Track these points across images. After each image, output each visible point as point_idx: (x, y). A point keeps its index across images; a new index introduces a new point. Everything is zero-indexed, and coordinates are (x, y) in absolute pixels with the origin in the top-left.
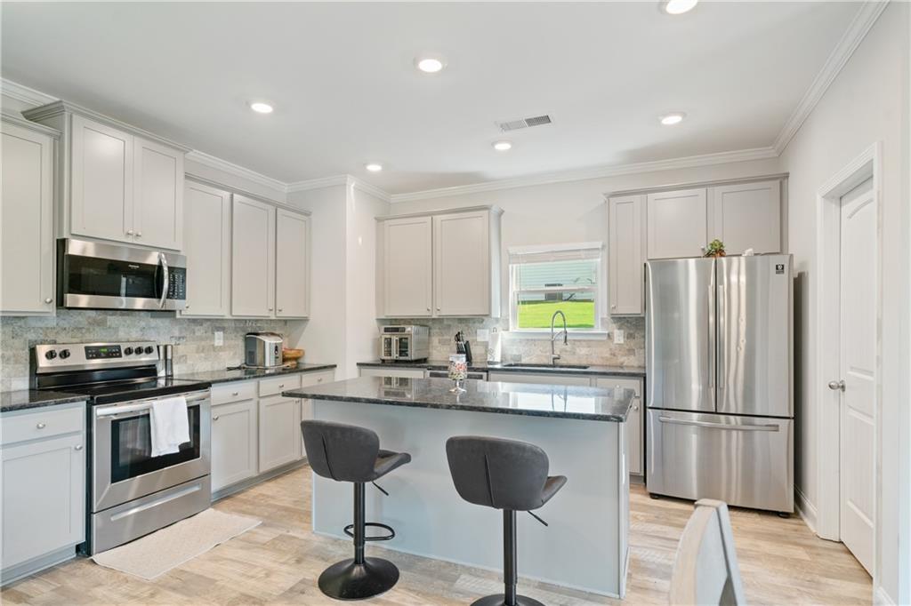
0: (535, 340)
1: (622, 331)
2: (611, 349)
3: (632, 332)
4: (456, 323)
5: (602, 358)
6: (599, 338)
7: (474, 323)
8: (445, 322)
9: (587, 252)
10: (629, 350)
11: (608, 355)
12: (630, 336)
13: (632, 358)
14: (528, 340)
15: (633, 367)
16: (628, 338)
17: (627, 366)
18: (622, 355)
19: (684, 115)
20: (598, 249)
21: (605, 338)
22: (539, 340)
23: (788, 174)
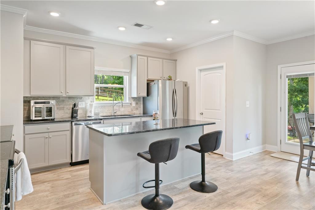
0: (105, 106)
1: (135, 102)
2: (131, 108)
3: (137, 102)
4: (67, 99)
5: (129, 112)
6: (128, 105)
7: (77, 99)
8: (61, 99)
9: (124, 73)
10: (136, 108)
11: (130, 110)
12: (137, 104)
13: (137, 111)
14: (102, 106)
15: (137, 114)
16: (136, 104)
17: (136, 114)
18: (135, 110)
19: (173, 38)
20: (128, 72)
21: (129, 104)
22: (106, 106)
23: (177, 60)
